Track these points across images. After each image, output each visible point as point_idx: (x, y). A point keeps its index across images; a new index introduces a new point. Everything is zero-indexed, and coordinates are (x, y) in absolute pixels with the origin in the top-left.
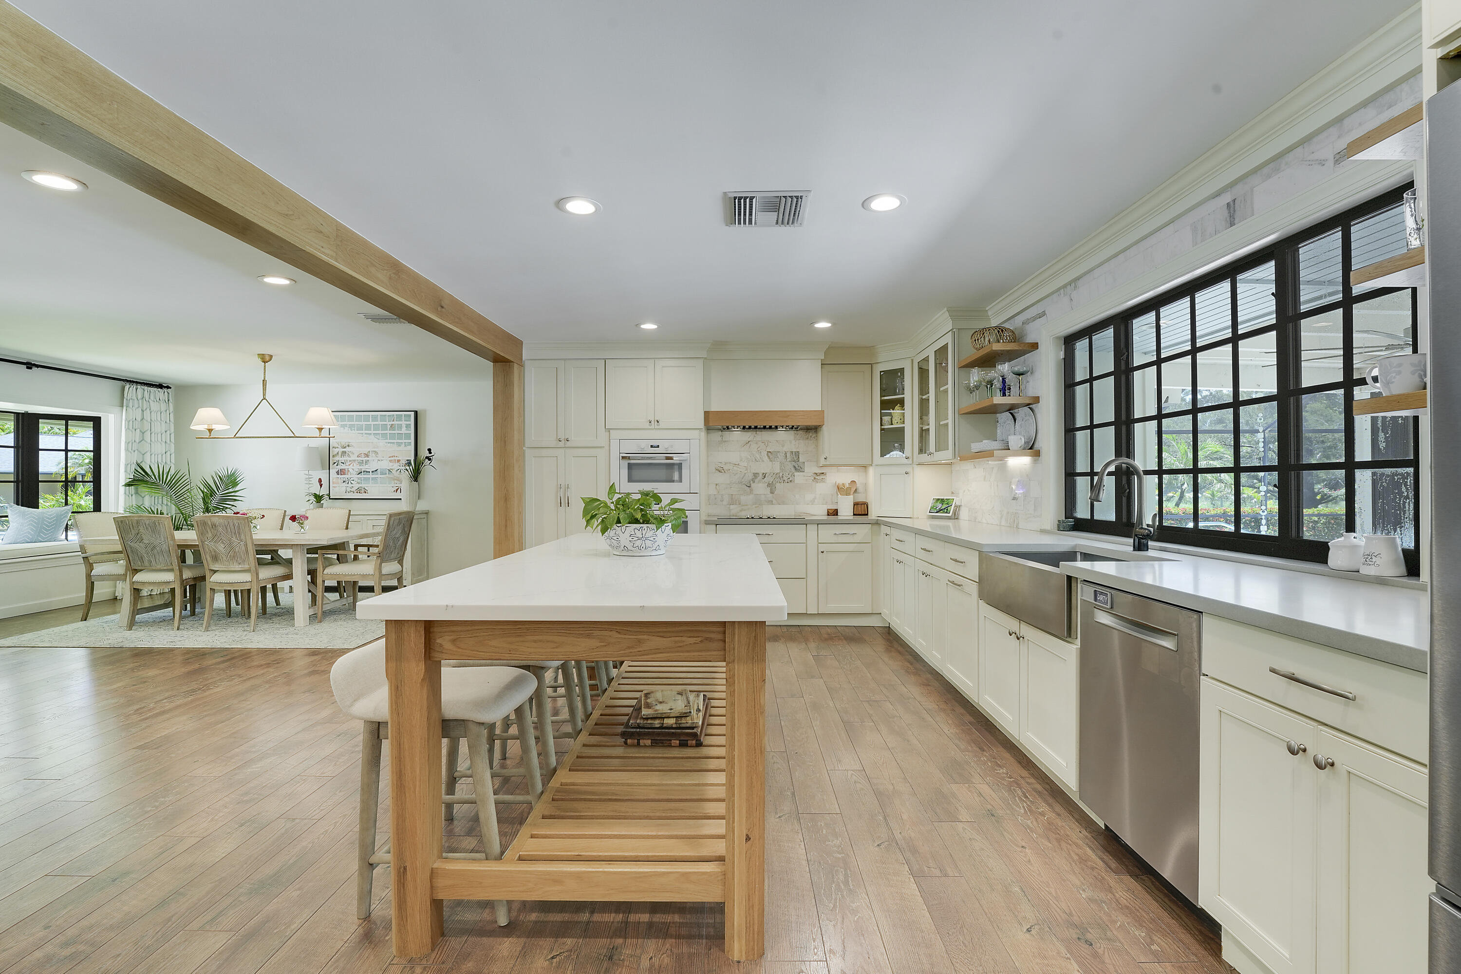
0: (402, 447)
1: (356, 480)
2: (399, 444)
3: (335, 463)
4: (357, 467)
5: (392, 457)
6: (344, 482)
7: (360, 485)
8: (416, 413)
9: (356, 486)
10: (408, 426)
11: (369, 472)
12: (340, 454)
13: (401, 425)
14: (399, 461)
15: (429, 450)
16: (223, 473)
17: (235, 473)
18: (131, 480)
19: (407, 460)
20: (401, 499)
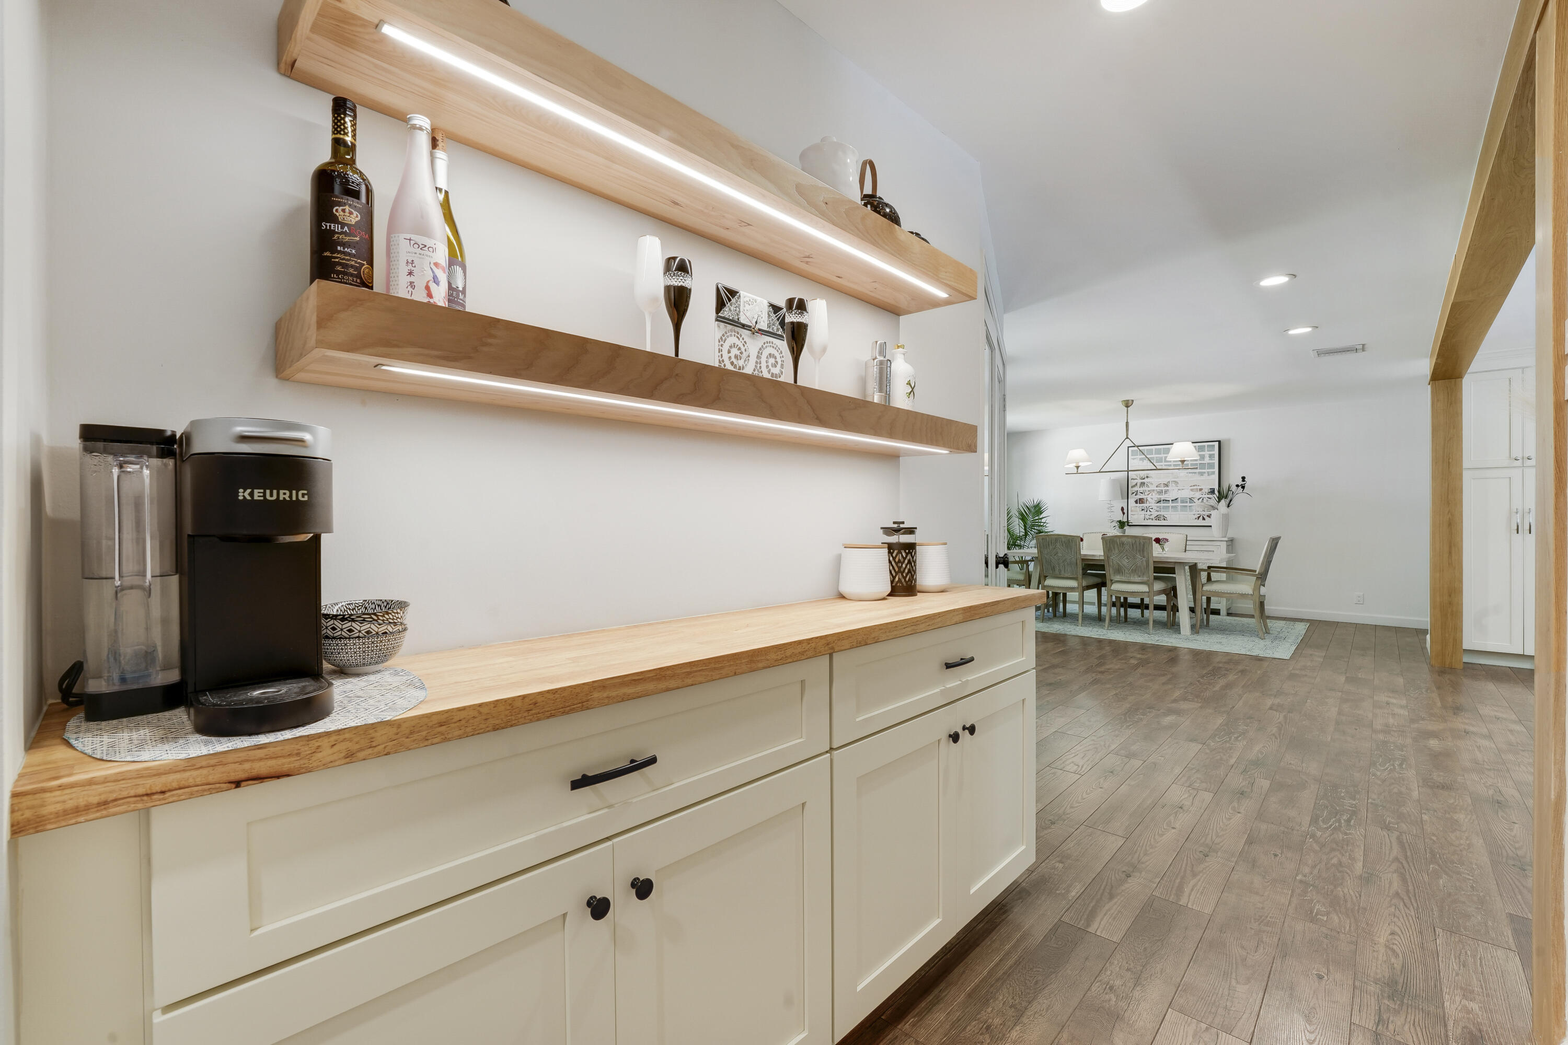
0: (1205, 476)
1: (1156, 508)
2: (1202, 474)
3: (1133, 493)
4: (1156, 497)
5: (1194, 486)
6: (1143, 510)
7: (1158, 513)
8: (1219, 442)
9: (1155, 514)
10: (1211, 456)
11: (1169, 501)
12: (1138, 485)
13: (1204, 455)
14: (1201, 490)
15: (1242, 477)
16: (1030, 504)
17: (1039, 503)
19: (1211, 489)
20: (1211, 526)
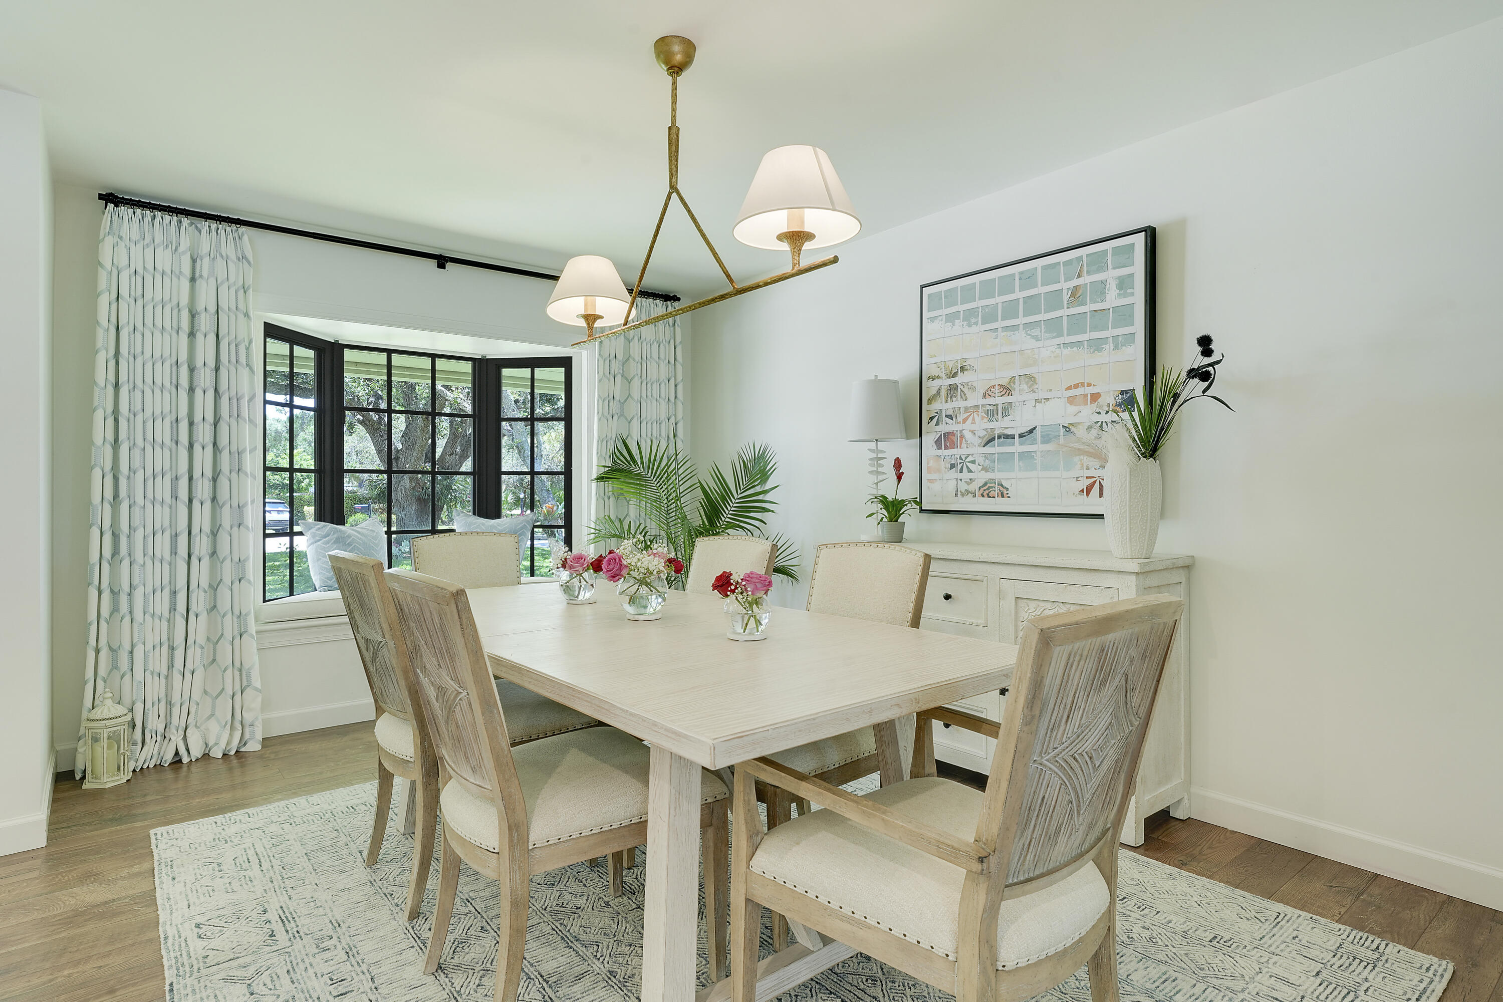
0: (1108, 354)
1: (980, 460)
2: (1097, 345)
3: (932, 418)
4: (980, 425)
5: (1076, 386)
6: (952, 466)
7: (989, 476)
8: (1151, 232)
9: (981, 477)
10: (1124, 284)
11: (1013, 437)
12: (943, 393)
13: (1104, 282)
14: (1095, 397)
15: (1205, 343)
16: (748, 455)
17: (764, 453)
18: (607, 469)
19: (1122, 392)
20: (1101, 516)
